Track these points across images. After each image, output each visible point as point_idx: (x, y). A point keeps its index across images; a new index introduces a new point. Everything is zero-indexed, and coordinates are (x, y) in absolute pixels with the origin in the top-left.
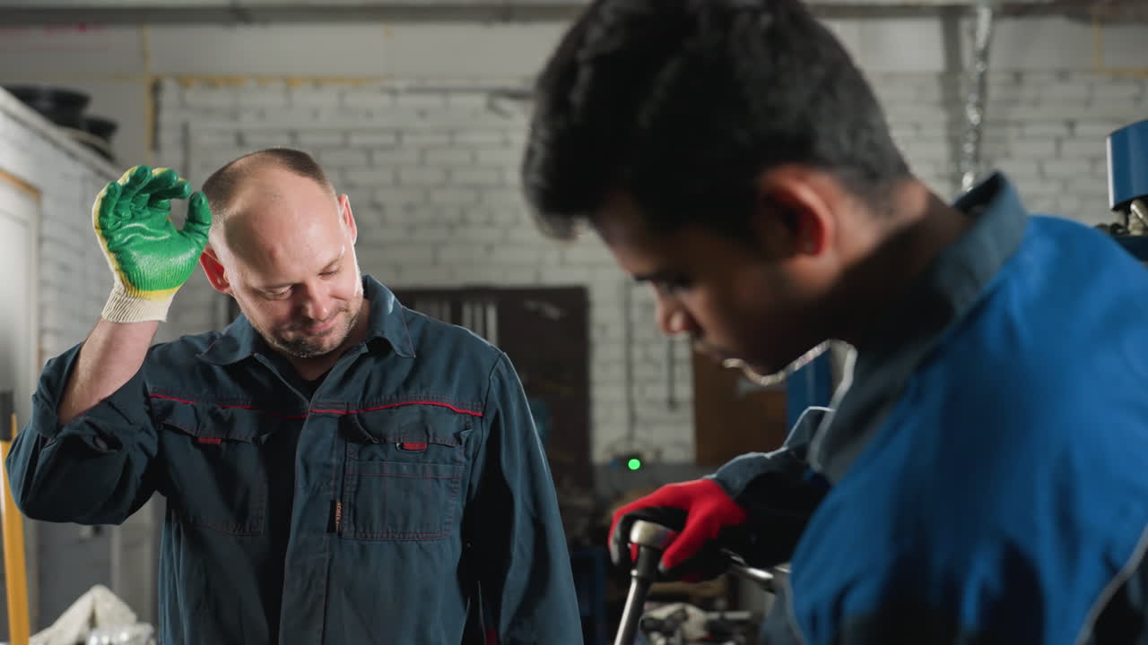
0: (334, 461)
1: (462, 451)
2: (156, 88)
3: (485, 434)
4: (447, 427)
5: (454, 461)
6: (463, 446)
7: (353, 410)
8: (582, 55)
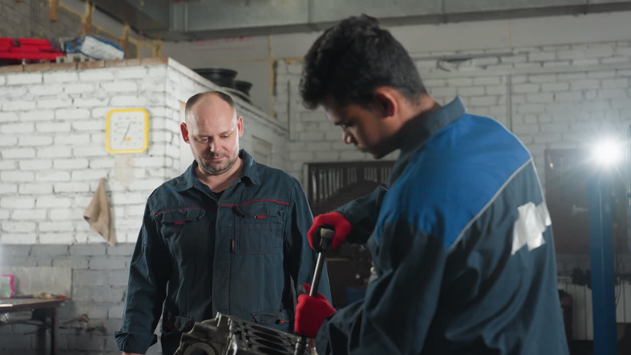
0: (231, 225)
1: (281, 219)
2: (275, 65)
3: (290, 212)
4: (274, 210)
5: (278, 223)
6: (281, 216)
7: (236, 205)
8: (319, 50)
